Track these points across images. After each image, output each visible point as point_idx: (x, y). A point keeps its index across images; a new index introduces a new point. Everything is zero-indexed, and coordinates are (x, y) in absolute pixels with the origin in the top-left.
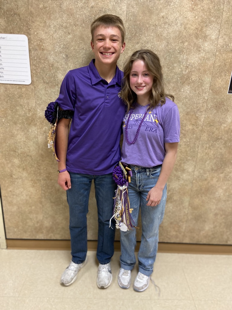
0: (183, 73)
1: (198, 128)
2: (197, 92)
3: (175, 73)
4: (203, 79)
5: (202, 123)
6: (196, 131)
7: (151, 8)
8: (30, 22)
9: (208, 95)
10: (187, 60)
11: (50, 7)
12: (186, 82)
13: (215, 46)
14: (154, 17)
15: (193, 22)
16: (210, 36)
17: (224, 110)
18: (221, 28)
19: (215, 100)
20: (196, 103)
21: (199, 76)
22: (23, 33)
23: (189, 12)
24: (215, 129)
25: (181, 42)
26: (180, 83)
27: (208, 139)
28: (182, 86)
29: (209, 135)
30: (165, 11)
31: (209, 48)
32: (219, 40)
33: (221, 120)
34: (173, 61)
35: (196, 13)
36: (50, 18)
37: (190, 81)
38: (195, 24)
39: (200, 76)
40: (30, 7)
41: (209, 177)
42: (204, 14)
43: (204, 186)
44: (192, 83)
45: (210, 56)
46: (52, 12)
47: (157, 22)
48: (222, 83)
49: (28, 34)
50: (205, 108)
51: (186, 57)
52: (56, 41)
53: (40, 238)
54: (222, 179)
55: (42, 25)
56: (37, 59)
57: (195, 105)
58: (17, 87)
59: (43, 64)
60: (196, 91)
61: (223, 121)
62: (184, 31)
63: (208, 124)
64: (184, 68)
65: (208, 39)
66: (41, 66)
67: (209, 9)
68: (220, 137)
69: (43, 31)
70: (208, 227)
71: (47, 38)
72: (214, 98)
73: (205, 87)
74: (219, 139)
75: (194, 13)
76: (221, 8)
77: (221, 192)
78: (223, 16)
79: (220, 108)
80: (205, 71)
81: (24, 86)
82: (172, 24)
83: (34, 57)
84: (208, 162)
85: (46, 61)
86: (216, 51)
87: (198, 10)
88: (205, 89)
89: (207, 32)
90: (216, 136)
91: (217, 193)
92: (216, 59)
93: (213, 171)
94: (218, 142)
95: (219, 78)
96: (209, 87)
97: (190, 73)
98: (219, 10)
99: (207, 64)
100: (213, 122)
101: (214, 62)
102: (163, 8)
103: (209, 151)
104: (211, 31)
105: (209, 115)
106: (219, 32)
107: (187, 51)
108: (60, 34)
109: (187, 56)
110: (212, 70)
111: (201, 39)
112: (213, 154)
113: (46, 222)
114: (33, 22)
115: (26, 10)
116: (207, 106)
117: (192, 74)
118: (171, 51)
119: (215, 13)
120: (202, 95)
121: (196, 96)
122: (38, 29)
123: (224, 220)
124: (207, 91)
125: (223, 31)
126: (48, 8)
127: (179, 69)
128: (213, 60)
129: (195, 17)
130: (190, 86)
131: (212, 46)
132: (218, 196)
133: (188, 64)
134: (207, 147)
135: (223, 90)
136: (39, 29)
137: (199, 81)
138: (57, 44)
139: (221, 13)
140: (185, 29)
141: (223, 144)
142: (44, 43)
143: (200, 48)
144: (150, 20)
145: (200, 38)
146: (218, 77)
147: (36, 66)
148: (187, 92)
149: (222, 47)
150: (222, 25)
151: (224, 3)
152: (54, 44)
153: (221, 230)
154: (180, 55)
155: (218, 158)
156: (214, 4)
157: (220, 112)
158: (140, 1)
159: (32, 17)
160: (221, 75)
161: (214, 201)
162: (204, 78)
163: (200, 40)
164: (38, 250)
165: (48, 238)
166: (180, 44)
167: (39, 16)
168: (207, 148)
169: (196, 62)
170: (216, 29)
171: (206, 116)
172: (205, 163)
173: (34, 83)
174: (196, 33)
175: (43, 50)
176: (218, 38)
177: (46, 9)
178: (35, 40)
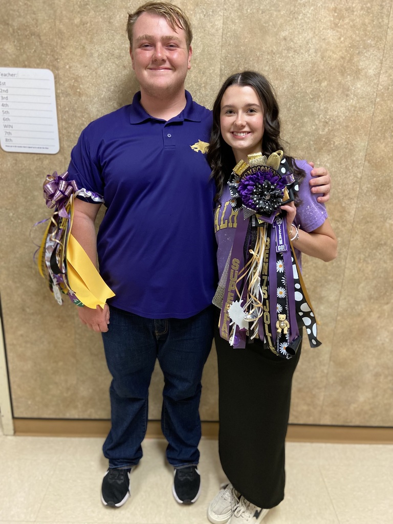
0: (319, 134)
1: (344, 226)
2: (344, 165)
3: (306, 134)
4: (354, 142)
5: (352, 218)
6: (342, 231)
7: (265, 23)
8: (58, 47)
9: (363, 170)
10: (326, 111)
11: (92, 23)
12: (324, 149)
13: (374, 88)
14: (270, 39)
15: (337, 46)
16: (366, 70)
17: (390, 196)
18: (385, 57)
19: (375, 179)
20: (342, 184)
21: (346, 138)
22: (45, 66)
23: (329, 31)
24: (374, 229)
25: (316, 81)
26: (315, 150)
27: (363, 246)
28: (317, 156)
29: (364, 239)
30: (288, 28)
31: (363, 90)
32: (381, 76)
33: (385, 213)
34: (302, 113)
35: (341, 32)
36: (91, 42)
37: (332, 146)
38: (341, 51)
39: (349, 138)
40: (57, 23)
41: (364, 310)
42: (355, 33)
43: (357, 326)
44: (334, 150)
45: (366, 104)
46: (95, 31)
47: (274, 47)
48: (386, 150)
49: (54, 68)
50: (358, 192)
51: (325, 106)
52: (102, 80)
53: (72, 417)
54: (386, 314)
55: (78, 53)
56: (69, 111)
57: (340, 187)
58: (35, 158)
59: (80, 119)
60: (341, 164)
61: (389, 214)
62: (320, 62)
63: (362, 219)
64: (322, 124)
65: (362, 76)
66: (76, 123)
67: (364, 24)
68: (383, 242)
69: (81, 62)
70: (363, 397)
71: (87, 75)
72: (373, 176)
73: (357, 156)
74: (381, 244)
75: (337, 31)
76: (384, 23)
77: (385, 336)
78: (388, 37)
79: (383, 193)
80: (357, 130)
81: (47, 156)
82: (300, 50)
83: (65, 106)
84: (362, 285)
85: (85, 114)
86: (375, 96)
87: (345, 26)
88: (358, 160)
89: (361, 64)
90: (376, 240)
91: (379, 338)
92: (376, 109)
93: (372, 301)
94: (380, 250)
95: (380, 142)
96: (364, 157)
97: (332, 133)
98: (380, 27)
99: (360, 118)
100: (372, 215)
101: (373, 115)
102: (285, 24)
103: (365, 265)
104: (367, 62)
105: (364, 204)
106: (381, 63)
107: (326, 95)
108: (109, 69)
109: (325, 104)
110: (369, 128)
111: (350, 76)
112: (371, 271)
113: (82, 389)
114: (63, 48)
115: (51, 28)
116: (362, 189)
117: (334, 135)
118: (299, 96)
119: (373, 31)
120: (351, 171)
121: (342, 171)
122: (71, 59)
123: (390, 385)
124: (360, 163)
125: (388, 61)
126: (88, 25)
127: (313, 127)
128: (370, 111)
129: (340, 38)
130: (331, 155)
131: (368, 88)
132: (381, 342)
133: (328, 117)
134: (362, 258)
135: (389, 161)
136: (73, 60)
137: (347, 146)
138: (104, 85)
139: (384, 32)
140: (322, 58)
141: (388, 253)
142: (82, 84)
143: (348, 91)
144: (263, 45)
145: (349, 74)
146: (379, 140)
147: (67, 122)
148: (325, 166)
149: (385, 89)
150: (385, 51)
151: (389, 15)
152: (99, 85)
153: (386, 402)
154: (315, 102)
155: (380, 277)
156: (373, 17)
157: (384, 199)
158: (245, 12)
159: (62, 40)
160: (384, 137)
161: (374, 351)
162: (356, 141)
163: (348, 77)
164: (68, 437)
165: (86, 417)
166: (314, 84)
167: (73, 37)
168: (362, 261)
169: (342, 115)
170: (376, 58)
171: (360, 206)
172: (358, 285)
173: (65, 151)
174: (342, 66)
175: (79, 96)
176: (379, 74)
177: (85, 25)
178: (67, 79)
